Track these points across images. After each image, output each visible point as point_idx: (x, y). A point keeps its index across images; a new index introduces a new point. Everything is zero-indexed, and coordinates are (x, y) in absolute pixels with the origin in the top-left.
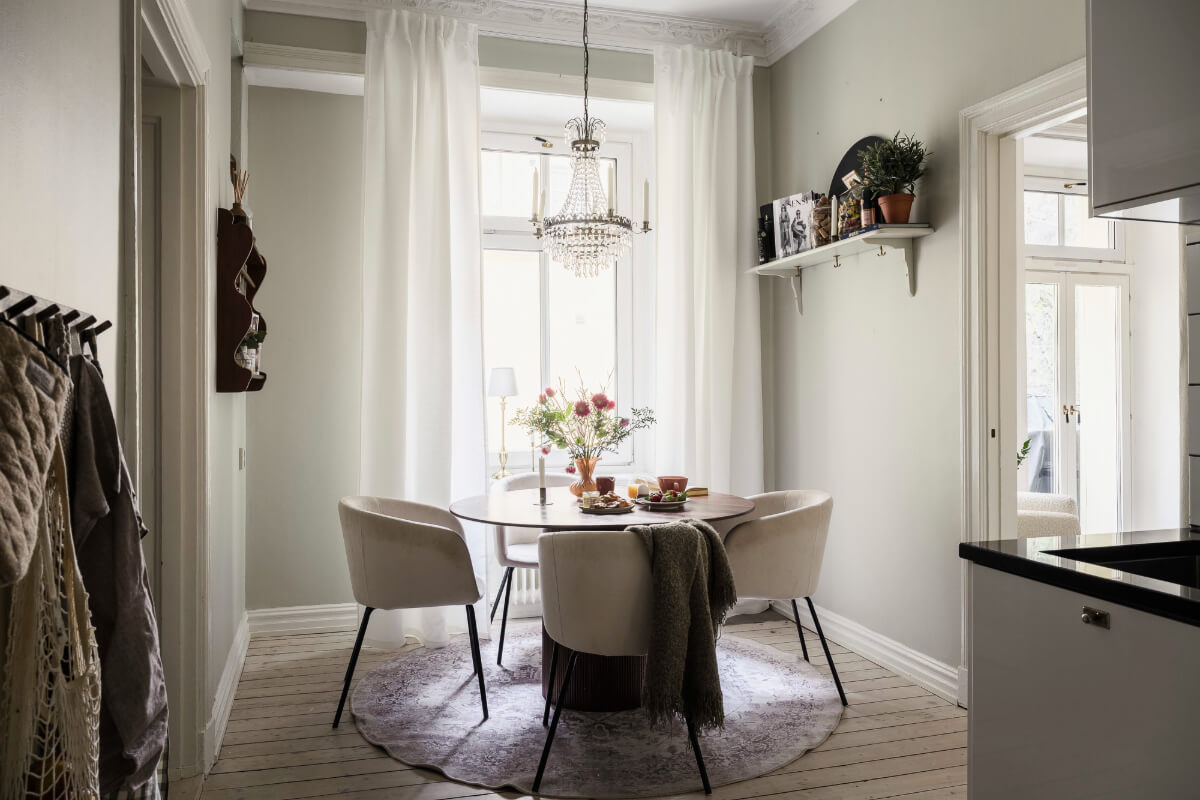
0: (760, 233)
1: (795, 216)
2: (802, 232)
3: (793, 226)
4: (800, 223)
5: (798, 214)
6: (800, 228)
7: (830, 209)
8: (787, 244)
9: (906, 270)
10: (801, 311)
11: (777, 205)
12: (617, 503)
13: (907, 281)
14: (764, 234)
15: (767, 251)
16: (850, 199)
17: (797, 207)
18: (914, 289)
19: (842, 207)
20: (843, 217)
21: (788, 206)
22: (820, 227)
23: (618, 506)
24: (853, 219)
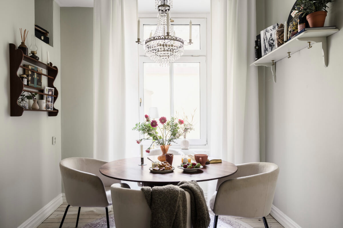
0: (255, 47)
1: (270, 36)
2: (273, 43)
3: (269, 41)
4: (272, 40)
5: (271, 35)
6: (272, 42)
7: (284, 29)
8: (266, 50)
9: (323, 53)
10: (276, 81)
11: (262, 33)
12: (164, 168)
13: (323, 59)
14: (257, 48)
15: (259, 55)
16: (294, 22)
17: (271, 32)
18: (327, 63)
19: (290, 27)
20: (290, 32)
21: (267, 33)
22: (279, 38)
23: (164, 170)
24: (295, 31)
